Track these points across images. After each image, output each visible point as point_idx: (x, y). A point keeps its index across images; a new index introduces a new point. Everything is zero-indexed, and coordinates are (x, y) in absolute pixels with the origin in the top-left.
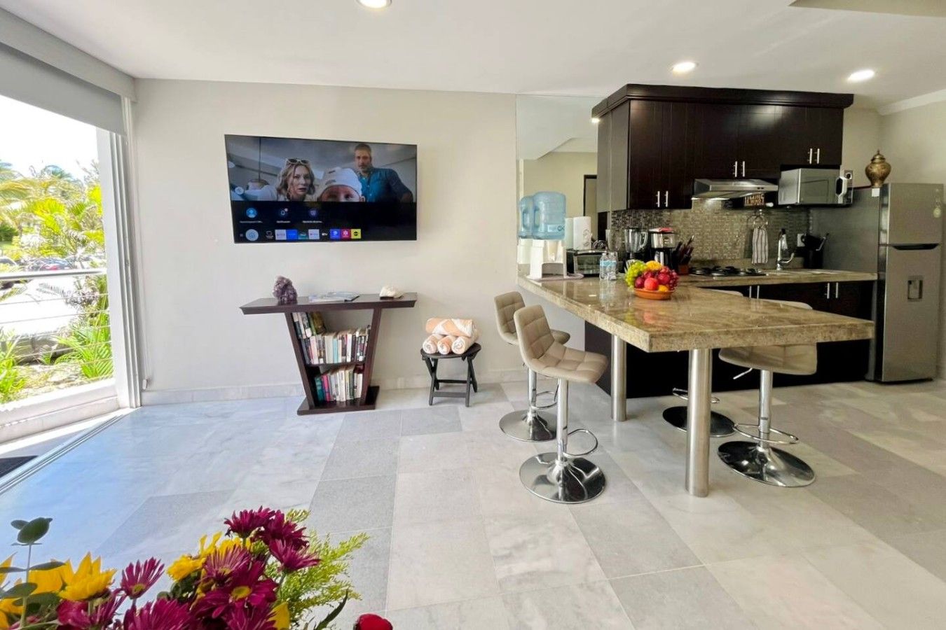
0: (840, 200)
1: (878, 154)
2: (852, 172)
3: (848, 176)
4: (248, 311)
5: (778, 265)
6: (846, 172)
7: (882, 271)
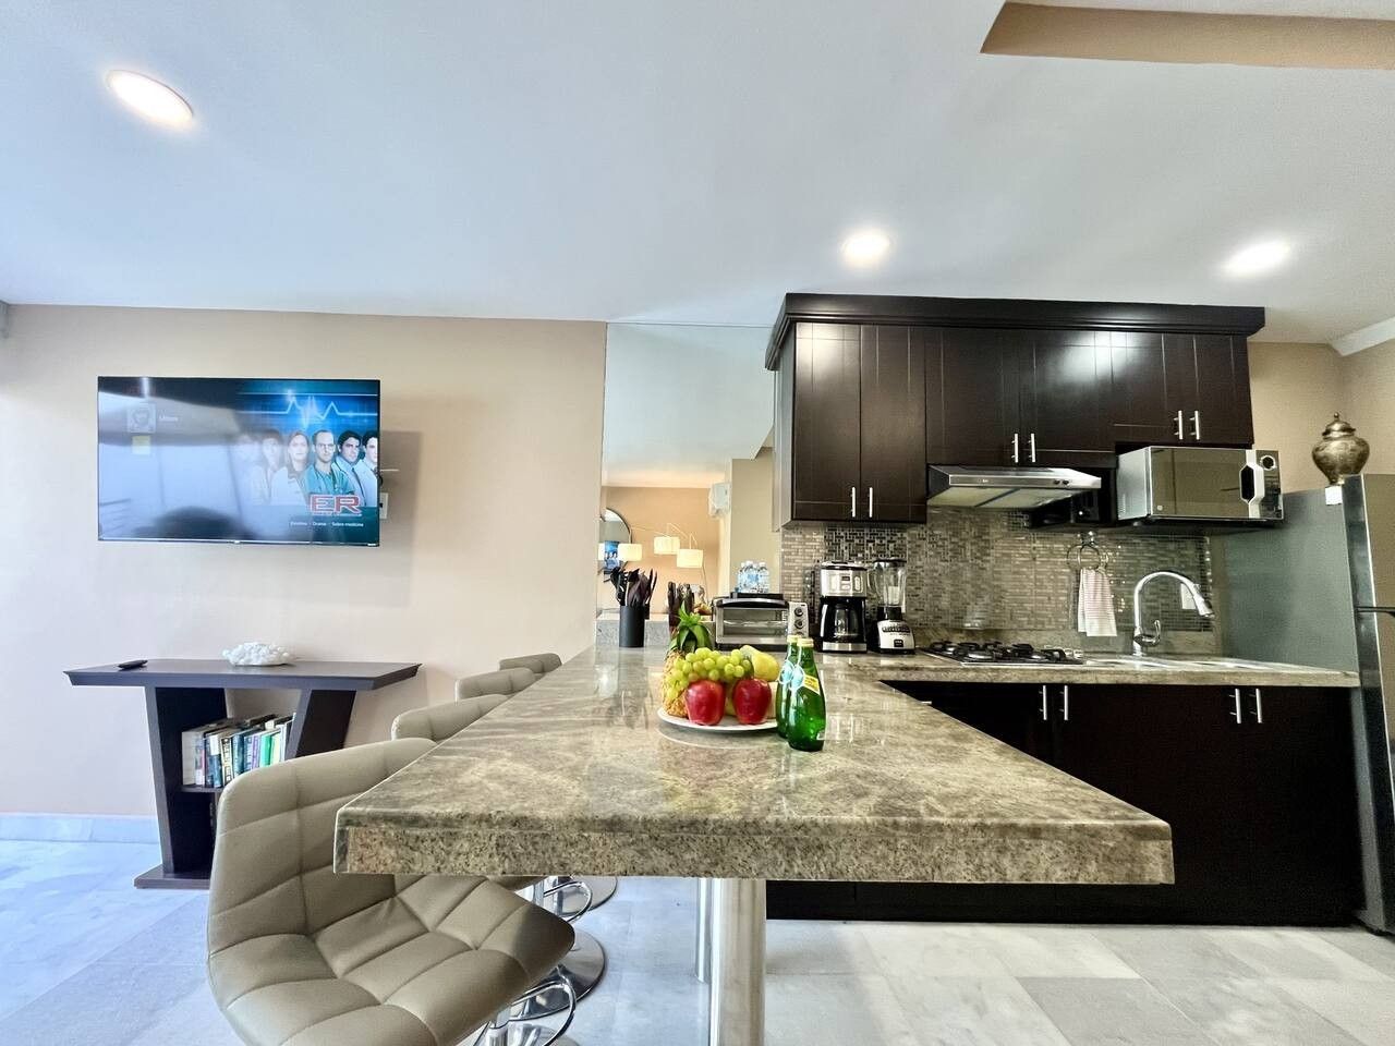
0: (1254, 512)
1: (1337, 419)
2: (1275, 454)
3: (1267, 463)
4: (78, 678)
5: (1137, 646)
6: (1260, 454)
7: (1369, 667)
